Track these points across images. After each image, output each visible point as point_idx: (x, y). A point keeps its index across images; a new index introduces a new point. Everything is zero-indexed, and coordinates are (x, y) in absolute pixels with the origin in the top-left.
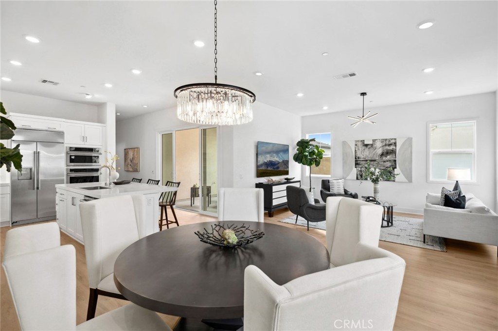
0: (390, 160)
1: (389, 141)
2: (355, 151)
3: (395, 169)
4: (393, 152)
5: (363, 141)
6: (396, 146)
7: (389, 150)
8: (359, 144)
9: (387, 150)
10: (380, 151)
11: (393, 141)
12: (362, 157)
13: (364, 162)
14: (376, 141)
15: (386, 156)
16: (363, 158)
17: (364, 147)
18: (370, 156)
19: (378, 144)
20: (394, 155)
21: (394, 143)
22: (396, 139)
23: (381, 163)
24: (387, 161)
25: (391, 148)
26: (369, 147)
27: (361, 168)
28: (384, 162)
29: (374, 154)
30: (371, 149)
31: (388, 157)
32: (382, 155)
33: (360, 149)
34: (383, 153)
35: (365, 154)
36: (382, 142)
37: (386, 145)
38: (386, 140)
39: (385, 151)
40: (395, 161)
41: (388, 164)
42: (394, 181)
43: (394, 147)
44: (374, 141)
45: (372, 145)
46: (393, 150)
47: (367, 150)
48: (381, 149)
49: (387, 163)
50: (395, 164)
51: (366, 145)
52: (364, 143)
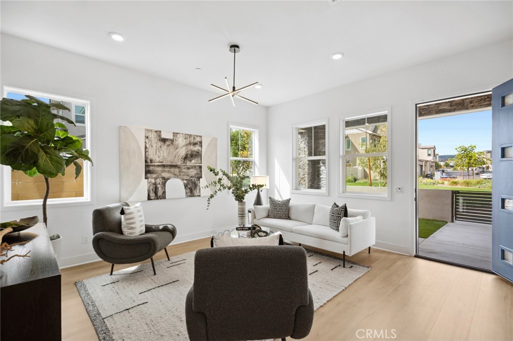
0: (195, 166)
1: (194, 138)
2: (146, 148)
3: (201, 179)
4: (197, 155)
5: (158, 133)
6: (201, 146)
7: (194, 151)
8: (153, 136)
9: (192, 151)
10: (183, 152)
11: (198, 139)
12: (158, 159)
13: (159, 169)
14: (178, 136)
15: (191, 161)
16: (160, 162)
17: (160, 143)
18: (169, 159)
19: (181, 141)
20: (199, 159)
21: (200, 142)
22: (201, 137)
23: (184, 170)
24: (192, 168)
25: (197, 148)
26: (168, 143)
27: (156, 179)
28: (188, 168)
29: (175, 157)
30: (171, 148)
31: (193, 161)
32: (186, 158)
33: (154, 145)
34: (187, 155)
35: (162, 154)
36: (185, 139)
37: (190, 144)
38: (190, 136)
39: (189, 152)
40: (200, 167)
41: (193, 172)
42: (200, 196)
43: (200, 148)
44: (175, 134)
45: (172, 141)
46: (198, 152)
47: (164, 147)
48: (184, 148)
49: (192, 170)
50: (201, 171)
51: (164, 140)
52: (160, 136)
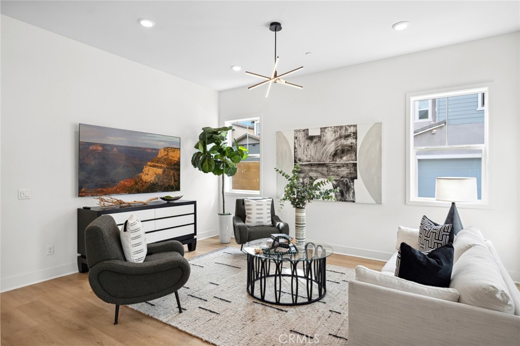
0: (347, 164)
1: (346, 130)
2: (295, 148)
3: (355, 180)
4: (352, 149)
5: (306, 131)
6: (356, 138)
7: (346, 145)
8: (301, 136)
9: (343, 146)
10: (331, 148)
11: (352, 130)
12: (305, 159)
13: (307, 168)
14: (326, 131)
15: (341, 158)
16: (307, 161)
17: (307, 142)
18: (316, 158)
19: (329, 136)
20: (353, 155)
21: (354, 133)
22: (355, 126)
23: (333, 169)
24: (343, 166)
25: (350, 141)
26: (315, 140)
27: (304, 178)
28: (339, 167)
29: (323, 154)
30: (319, 145)
31: (344, 158)
32: (335, 155)
33: (302, 145)
34: (336, 151)
35: (309, 153)
36: (335, 132)
37: (341, 137)
38: (341, 127)
39: (340, 148)
40: (355, 165)
41: (344, 171)
42: (354, 202)
43: (354, 141)
44: (323, 130)
45: (320, 137)
46: (351, 147)
47: (312, 146)
48: (333, 144)
49: (343, 169)
50: (356, 170)
51: (311, 138)
52: (307, 134)
